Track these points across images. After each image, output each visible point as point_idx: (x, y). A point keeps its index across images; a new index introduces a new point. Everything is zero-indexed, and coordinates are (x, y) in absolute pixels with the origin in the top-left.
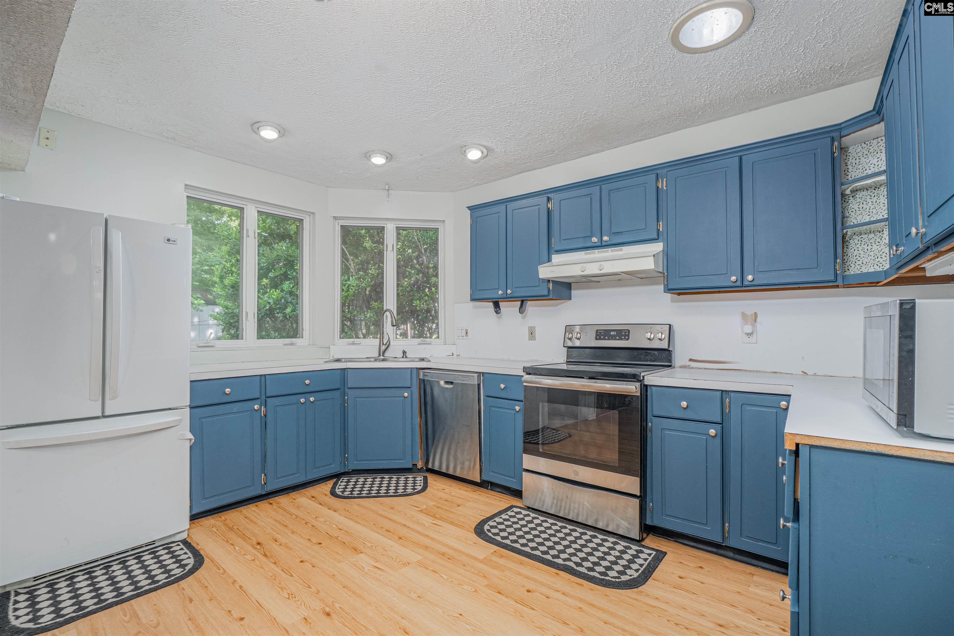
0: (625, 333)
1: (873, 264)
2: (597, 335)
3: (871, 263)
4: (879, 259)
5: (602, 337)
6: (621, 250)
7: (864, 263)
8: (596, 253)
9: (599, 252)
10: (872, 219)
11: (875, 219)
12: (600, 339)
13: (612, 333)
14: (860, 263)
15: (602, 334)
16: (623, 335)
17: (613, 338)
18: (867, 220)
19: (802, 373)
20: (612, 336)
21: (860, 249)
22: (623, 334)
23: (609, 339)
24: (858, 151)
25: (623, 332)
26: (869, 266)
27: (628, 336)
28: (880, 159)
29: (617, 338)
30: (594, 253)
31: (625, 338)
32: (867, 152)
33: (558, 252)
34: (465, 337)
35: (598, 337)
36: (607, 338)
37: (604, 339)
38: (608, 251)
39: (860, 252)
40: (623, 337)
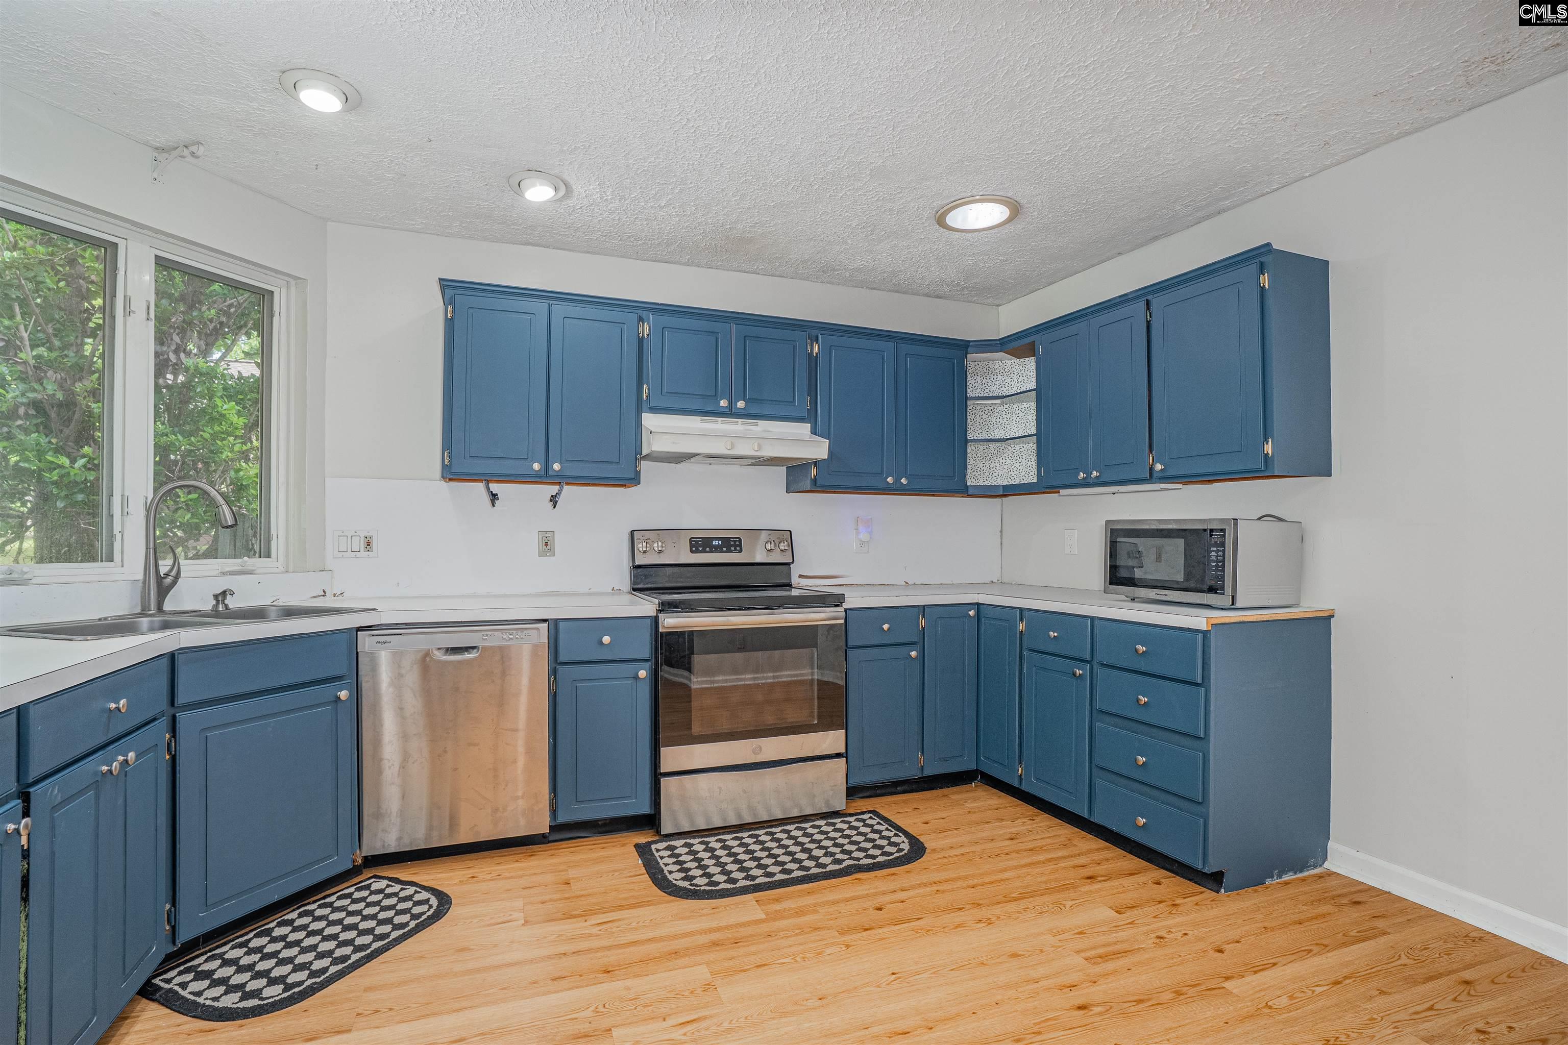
0: (735, 542)
2: (691, 546)
4: (1012, 472)
5: (700, 549)
6: (756, 425)
7: (1000, 475)
8: (720, 423)
9: (723, 422)
12: (697, 551)
13: (715, 543)
14: (996, 475)
15: (700, 544)
16: (732, 546)
17: (718, 549)
19: (905, 583)
20: (716, 547)
21: (996, 462)
22: (731, 544)
23: (711, 552)
24: (996, 367)
25: (732, 541)
27: (740, 546)
28: (1012, 380)
29: (725, 549)
30: (716, 422)
31: (735, 549)
32: (1003, 371)
33: (654, 410)
34: (363, 553)
35: (694, 549)
36: (708, 549)
37: (704, 551)
38: (737, 422)
39: (996, 464)
40: (733, 548)
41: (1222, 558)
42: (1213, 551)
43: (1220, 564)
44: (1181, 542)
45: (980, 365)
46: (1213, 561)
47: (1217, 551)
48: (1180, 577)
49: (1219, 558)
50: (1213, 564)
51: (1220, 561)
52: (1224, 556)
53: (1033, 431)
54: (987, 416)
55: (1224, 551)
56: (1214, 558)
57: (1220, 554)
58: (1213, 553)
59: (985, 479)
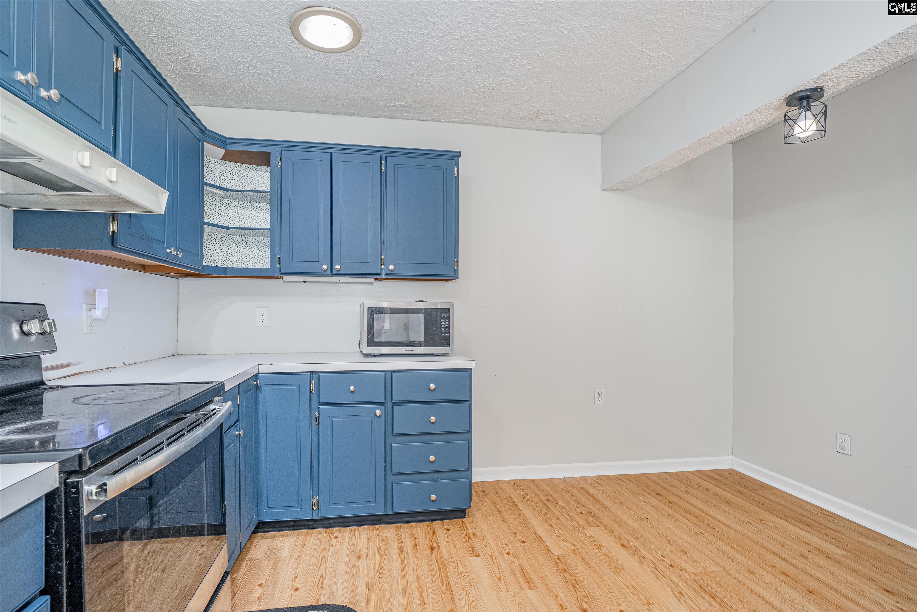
1: (241, 263)
3: (239, 261)
10: (241, 226)
11: (243, 227)
18: (238, 226)
26: (238, 264)
41: (448, 326)
42: (443, 321)
43: (447, 329)
44: (422, 316)
45: (219, 162)
46: (443, 328)
47: (445, 322)
48: (422, 339)
49: (446, 326)
50: (443, 329)
51: (447, 327)
52: (449, 324)
53: (268, 227)
54: (225, 208)
55: (449, 322)
56: (443, 326)
57: (447, 323)
58: (443, 323)
59: (223, 263)
